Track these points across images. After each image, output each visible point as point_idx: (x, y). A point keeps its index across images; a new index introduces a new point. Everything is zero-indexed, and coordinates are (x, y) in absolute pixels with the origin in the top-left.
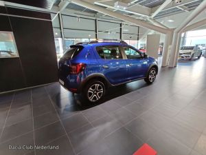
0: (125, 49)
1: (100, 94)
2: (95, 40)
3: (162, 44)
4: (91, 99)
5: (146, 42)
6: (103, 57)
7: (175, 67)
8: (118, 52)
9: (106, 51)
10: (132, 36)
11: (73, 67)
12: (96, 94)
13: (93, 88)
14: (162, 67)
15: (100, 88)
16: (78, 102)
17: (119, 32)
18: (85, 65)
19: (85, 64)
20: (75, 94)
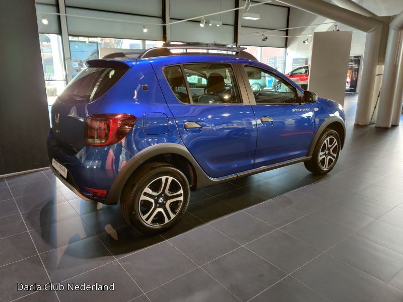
0: (251, 75)
1: (174, 206)
2: (159, 44)
3: (357, 60)
4: (147, 220)
5: (308, 54)
6: (184, 97)
7: (395, 126)
8: (228, 81)
9: (193, 79)
10: (267, 33)
11: (97, 124)
12: (162, 205)
13: (156, 187)
14: (357, 126)
15: (174, 187)
16: (109, 229)
17: (232, 22)
18: (131, 120)
19: (133, 118)
20: (100, 205)
